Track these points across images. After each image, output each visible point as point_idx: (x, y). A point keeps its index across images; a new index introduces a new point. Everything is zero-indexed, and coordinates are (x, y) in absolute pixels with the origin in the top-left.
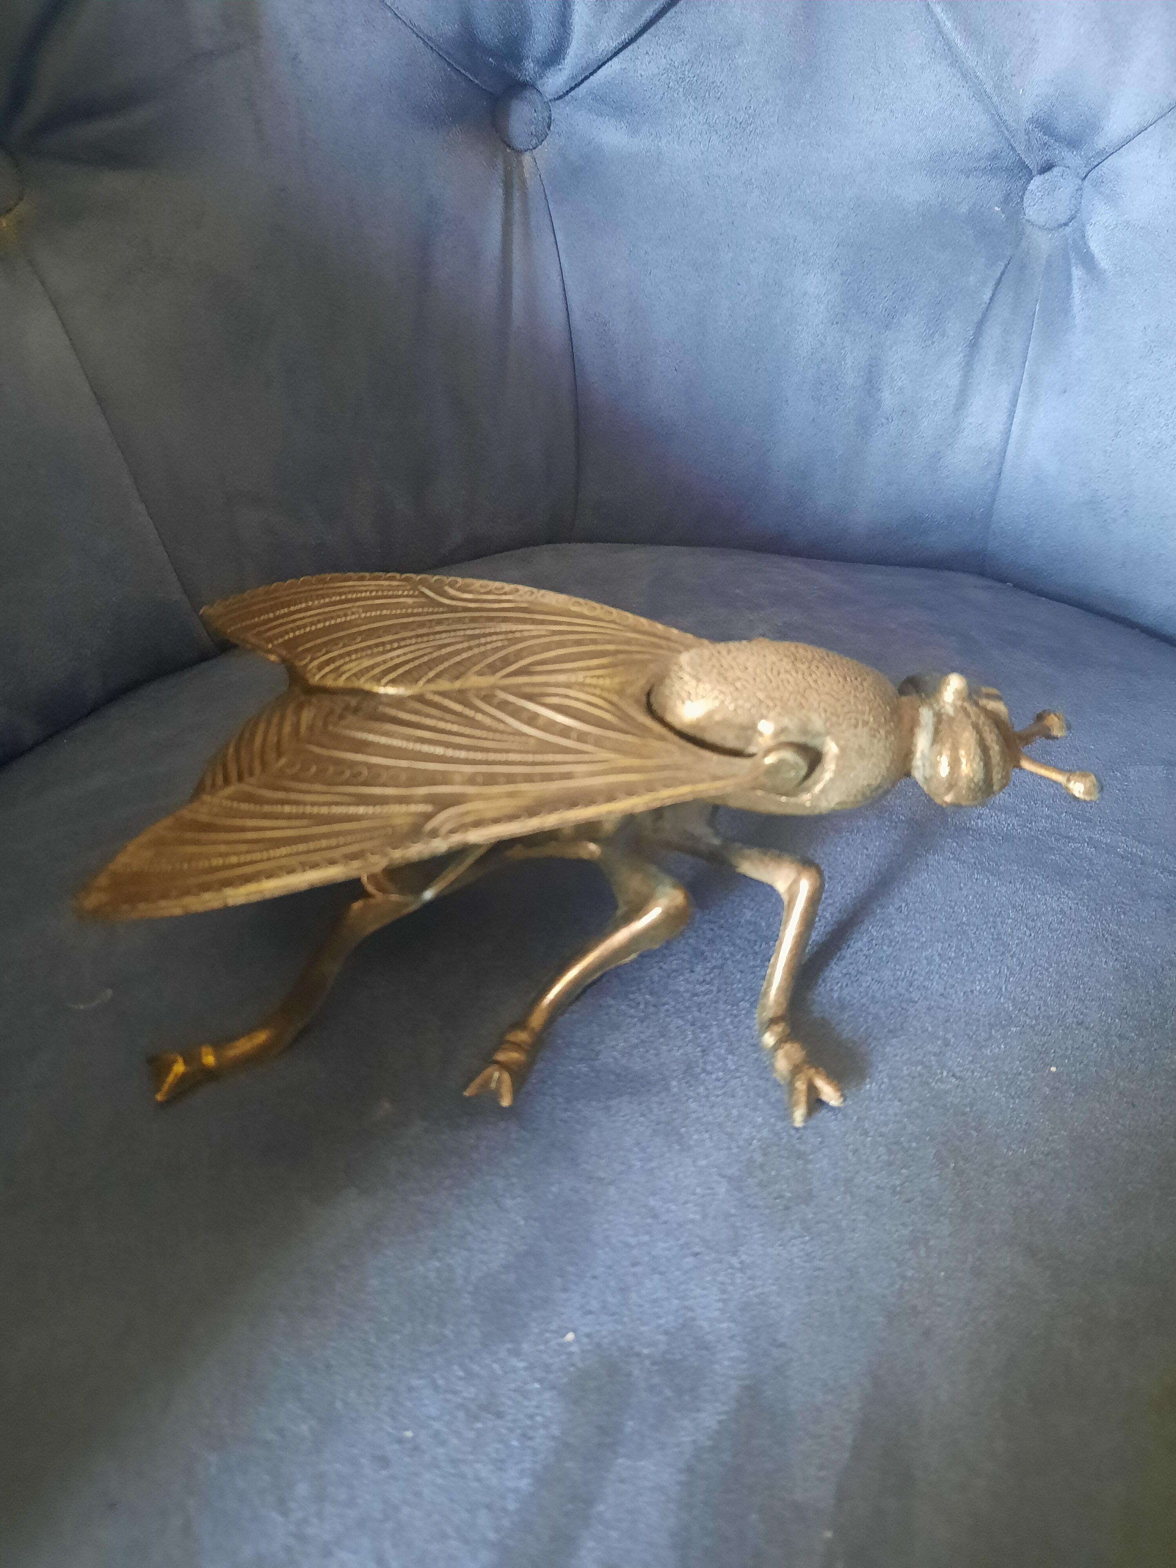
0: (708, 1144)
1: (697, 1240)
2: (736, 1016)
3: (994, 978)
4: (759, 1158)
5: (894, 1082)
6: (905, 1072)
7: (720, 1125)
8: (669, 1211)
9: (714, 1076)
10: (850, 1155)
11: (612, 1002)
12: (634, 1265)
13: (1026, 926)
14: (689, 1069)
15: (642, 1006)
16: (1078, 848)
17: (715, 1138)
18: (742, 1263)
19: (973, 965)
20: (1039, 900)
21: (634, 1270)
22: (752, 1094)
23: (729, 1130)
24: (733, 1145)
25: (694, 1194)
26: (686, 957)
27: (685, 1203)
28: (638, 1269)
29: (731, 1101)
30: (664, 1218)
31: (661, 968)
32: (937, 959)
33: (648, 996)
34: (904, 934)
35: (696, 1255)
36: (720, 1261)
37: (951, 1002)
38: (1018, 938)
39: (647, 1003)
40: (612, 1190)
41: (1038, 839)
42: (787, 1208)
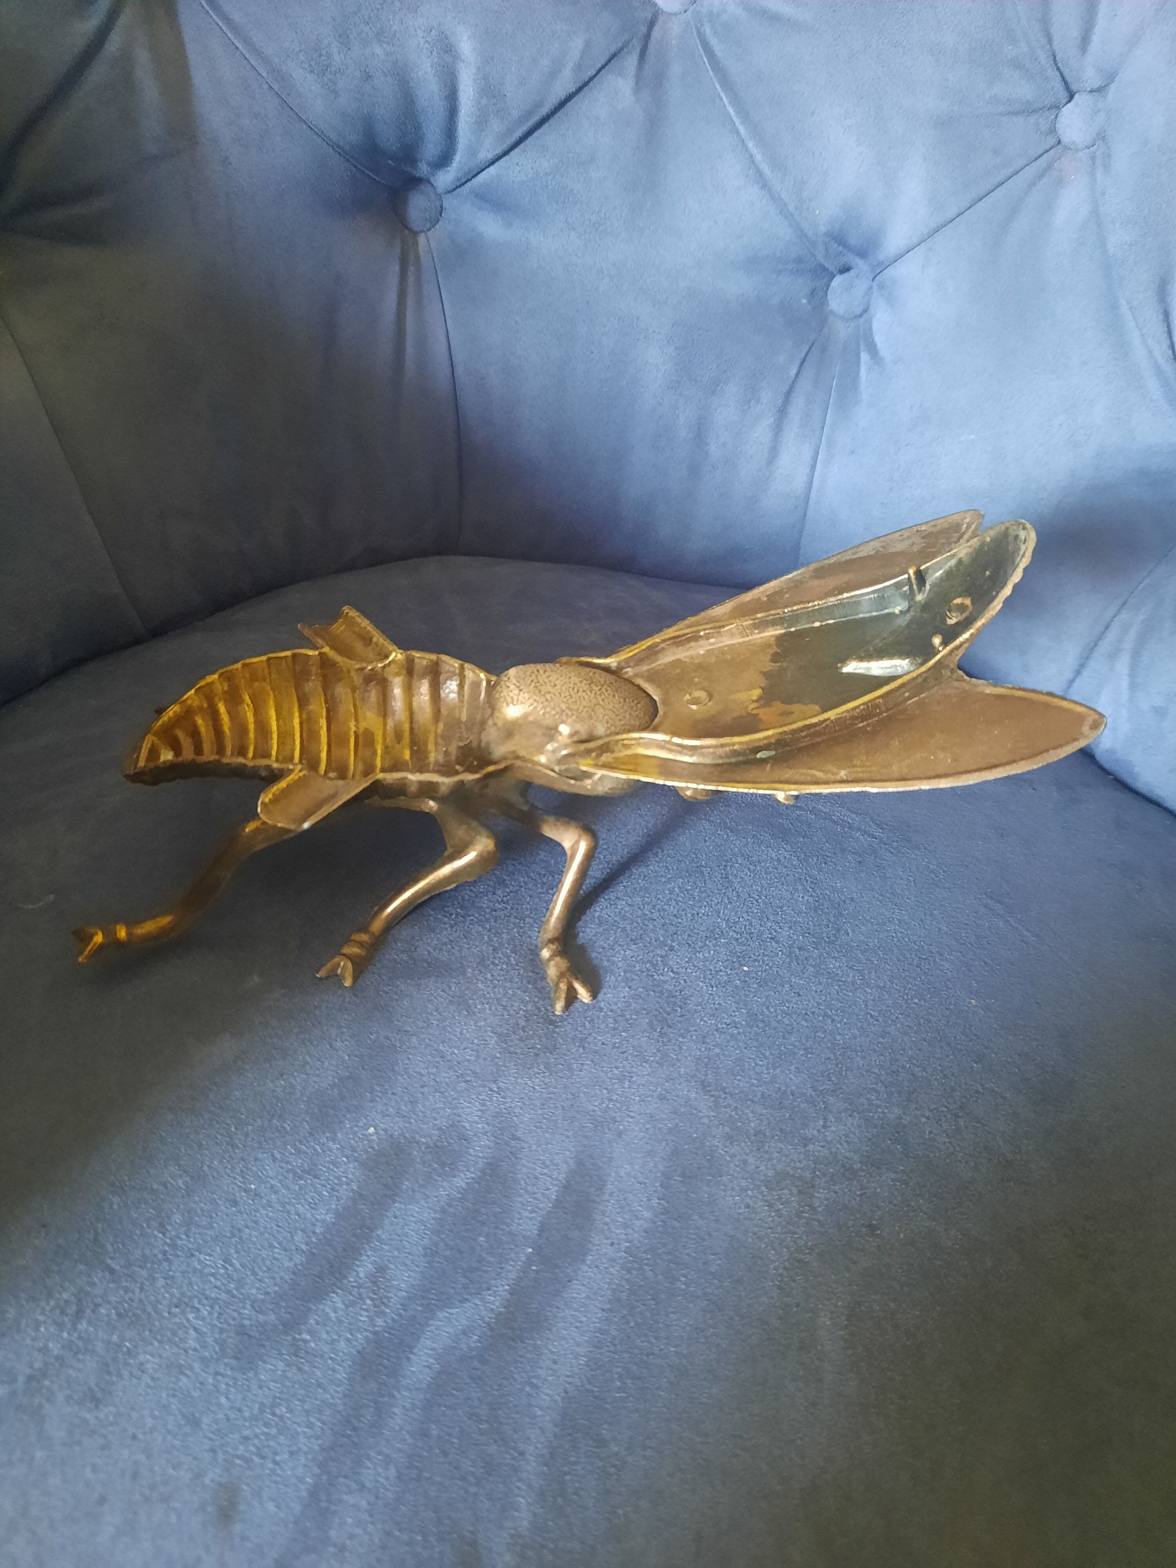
0: (488, 1011)
1: (469, 1072)
2: (522, 928)
3: (716, 905)
4: (522, 1023)
5: (628, 975)
6: (637, 968)
7: (498, 1000)
8: (453, 1053)
9: (499, 967)
10: (587, 1023)
11: (432, 913)
12: (422, 1087)
13: (749, 869)
14: (482, 961)
15: (453, 916)
16: (802, 815)
17: (493, 1008)
18: (499, 1088)
19: (703, 895)
20: (763, 851)
21: (422, 1090)
22: (524, 981)
23: (504, 1004)
24: (506, 1013)
25: (473, 1043)
26: (491, 883)
27: (465, 1049)
28: (425, 1090)
29: (508, 985)
30: (449, 1058)
31: (471, 891)
32: (677, 890)
33: (459, 910)
34: (656, 872)
35: (467, 1081)
36: (484, 1086)
37: (680, 921)
38: (741, 878)
39: (457, 914)
40: (414, 1039)
41: (773, 808)
42: (536, 1055)
